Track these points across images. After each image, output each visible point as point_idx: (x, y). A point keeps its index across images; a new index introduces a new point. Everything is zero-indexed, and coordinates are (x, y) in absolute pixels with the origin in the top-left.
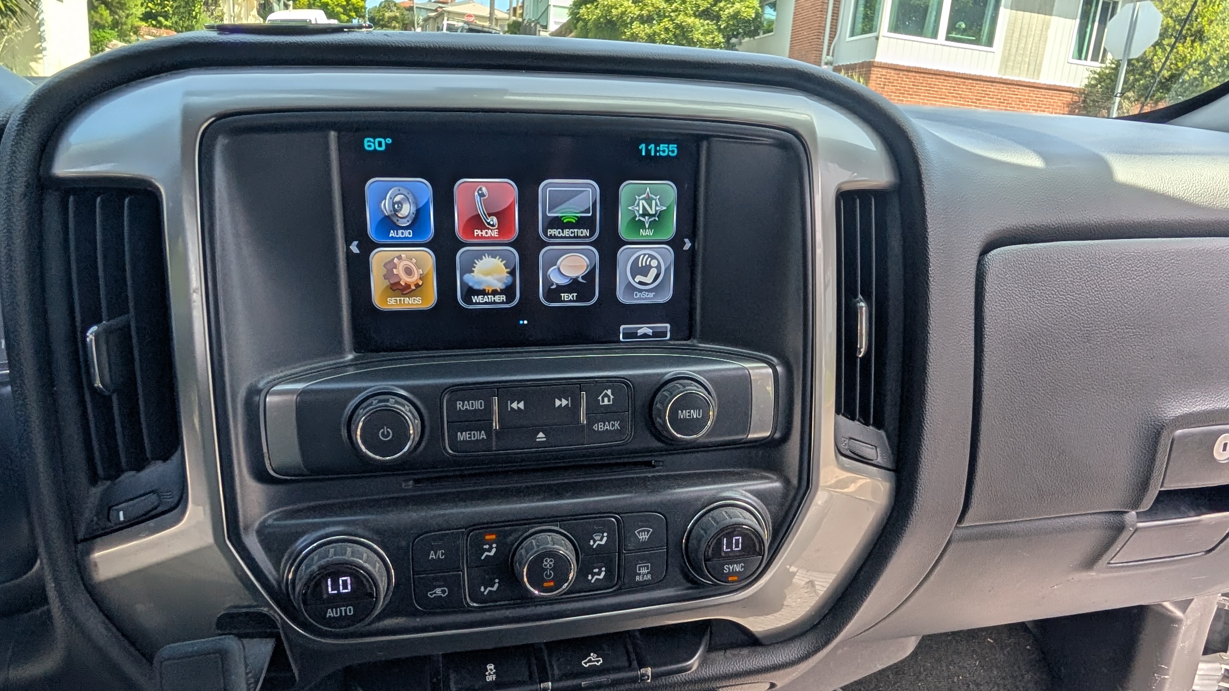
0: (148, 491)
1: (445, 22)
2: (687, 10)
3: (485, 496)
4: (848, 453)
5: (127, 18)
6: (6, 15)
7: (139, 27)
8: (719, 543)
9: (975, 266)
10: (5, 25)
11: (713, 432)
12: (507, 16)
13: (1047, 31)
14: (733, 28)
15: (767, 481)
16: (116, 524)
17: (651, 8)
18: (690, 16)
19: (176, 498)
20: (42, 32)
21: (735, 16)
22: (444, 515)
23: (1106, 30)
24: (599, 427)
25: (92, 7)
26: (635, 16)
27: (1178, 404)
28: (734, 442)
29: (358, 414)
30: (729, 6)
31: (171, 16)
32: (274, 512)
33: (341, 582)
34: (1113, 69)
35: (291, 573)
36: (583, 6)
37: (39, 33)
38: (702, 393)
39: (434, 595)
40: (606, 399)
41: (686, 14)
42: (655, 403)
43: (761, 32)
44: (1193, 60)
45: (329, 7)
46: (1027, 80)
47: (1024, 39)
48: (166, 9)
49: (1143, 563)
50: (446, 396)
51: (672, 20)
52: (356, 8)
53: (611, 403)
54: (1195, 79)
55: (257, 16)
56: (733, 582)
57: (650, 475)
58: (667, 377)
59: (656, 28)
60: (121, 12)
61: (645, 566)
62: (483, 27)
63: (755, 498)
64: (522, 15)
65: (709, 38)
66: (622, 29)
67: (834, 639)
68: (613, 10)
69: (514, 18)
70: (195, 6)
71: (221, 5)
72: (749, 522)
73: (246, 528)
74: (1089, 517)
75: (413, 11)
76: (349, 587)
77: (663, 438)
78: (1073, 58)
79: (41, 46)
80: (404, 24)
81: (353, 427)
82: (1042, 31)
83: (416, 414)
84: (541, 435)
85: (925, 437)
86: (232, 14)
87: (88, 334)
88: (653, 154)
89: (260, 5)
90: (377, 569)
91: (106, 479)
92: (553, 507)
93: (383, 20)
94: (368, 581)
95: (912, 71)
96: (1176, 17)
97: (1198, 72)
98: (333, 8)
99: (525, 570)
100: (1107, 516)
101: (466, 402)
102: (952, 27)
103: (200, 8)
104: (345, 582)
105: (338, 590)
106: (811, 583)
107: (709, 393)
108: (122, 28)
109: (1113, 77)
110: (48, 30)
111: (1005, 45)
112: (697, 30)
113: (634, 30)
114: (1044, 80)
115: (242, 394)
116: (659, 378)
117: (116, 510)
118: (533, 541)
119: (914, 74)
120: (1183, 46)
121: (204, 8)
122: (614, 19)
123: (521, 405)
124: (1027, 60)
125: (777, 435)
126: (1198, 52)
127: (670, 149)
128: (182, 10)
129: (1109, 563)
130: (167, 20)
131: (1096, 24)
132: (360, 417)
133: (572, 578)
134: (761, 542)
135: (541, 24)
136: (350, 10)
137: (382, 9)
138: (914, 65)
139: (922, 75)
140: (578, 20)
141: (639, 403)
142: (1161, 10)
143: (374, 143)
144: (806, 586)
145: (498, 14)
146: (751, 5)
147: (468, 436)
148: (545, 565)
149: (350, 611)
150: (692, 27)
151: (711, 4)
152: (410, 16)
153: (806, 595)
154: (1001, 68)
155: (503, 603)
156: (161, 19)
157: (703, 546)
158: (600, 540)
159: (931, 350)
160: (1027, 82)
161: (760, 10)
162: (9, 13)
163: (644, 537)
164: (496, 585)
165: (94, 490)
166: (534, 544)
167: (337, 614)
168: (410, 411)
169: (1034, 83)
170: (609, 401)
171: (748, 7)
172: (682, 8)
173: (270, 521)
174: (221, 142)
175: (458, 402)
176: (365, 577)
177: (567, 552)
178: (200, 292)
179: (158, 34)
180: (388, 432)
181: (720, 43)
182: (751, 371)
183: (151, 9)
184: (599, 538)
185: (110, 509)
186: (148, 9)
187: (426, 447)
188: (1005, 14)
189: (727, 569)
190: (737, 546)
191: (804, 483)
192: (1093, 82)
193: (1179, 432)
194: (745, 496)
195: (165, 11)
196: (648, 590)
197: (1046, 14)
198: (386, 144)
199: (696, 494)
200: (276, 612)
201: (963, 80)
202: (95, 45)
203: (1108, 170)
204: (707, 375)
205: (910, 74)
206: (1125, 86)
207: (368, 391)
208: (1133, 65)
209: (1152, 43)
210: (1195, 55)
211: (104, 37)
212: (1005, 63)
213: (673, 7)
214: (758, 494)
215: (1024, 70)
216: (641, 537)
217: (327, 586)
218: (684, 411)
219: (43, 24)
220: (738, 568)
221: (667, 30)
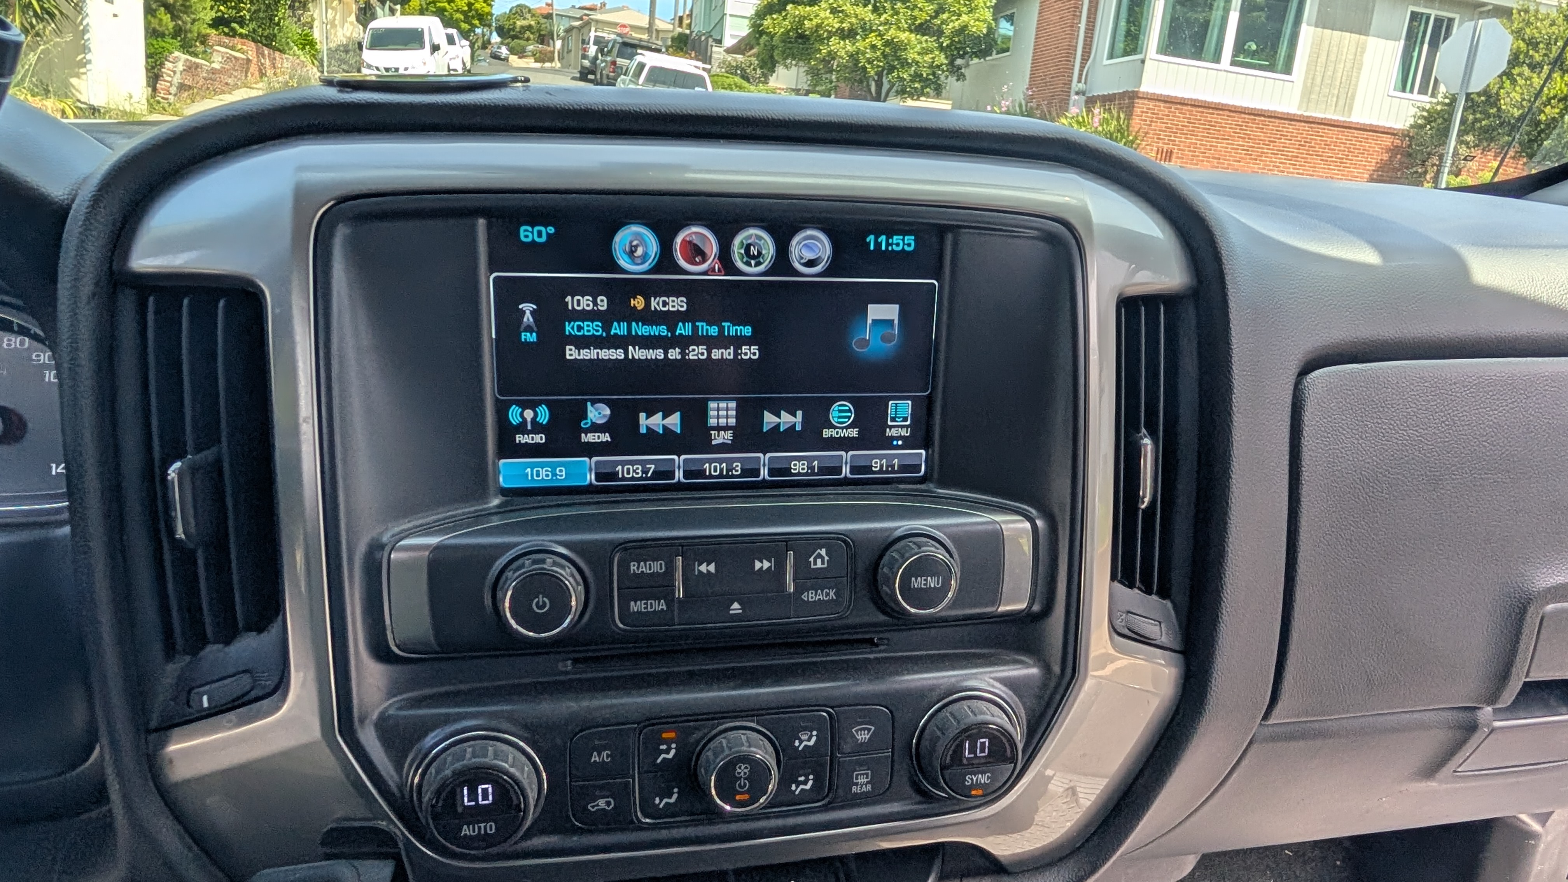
0: (240, 669)
1: (592, 34)
2: (901, 22)
3: (664, 682)
4: (1126, 632)
5: (192, 24)
6: (42, 20)
7: (208, 35)
8: (961, 746)
9: (1291, 392)
10: (41, 32)
11: (954, 604)
12: (671, 27)
13: (1361, 56)
14: (958, 46)
15: (1019, 666)
16: (198, 712)
17: (854, 20)
18: (904, 31)
19: (276, 680)
20: (86, 41)
21: (963, 28)
22: (611, 706)
23: (1438, 54)
24: (811, 596)
25: (149, 11)
26: (834, 30)
27: (1550, 571)
28: (979, 616)
29: (507, 579)
30: (953, 18)
31: (247, 22)
32: (395, 699)
33: (480, 791)
34: (1446, 104)
35: (418, 776)
36: (768, 17)
37: (83, 42)
38: (941, 554)
39: (596, 808)
40: (819, 561)
41: (899, 28)
42: (881, 566)
43: (994, 52)
44: (1552, 95)
45: (446, 13)
46: (1335, 117)
47: (1333, 65)
48: (242, 14)
49: (1500, 772)
50: (618, 555)
51: (881, 35)
52: (480, 14)
53: (826, 566)
54: (1554, 119)
55: (356, 23)
56: (976, 796)
57: (871, 656)
58: (898, 533)
59: (860, 45)
60: (185, 17)
61: (863, 774)
62: (641, 40)
63: (1004, 688)
64: (689, 26)
65: (928, 58)
66: (817, 45)
67: (1101, 866)
68: (806, 22)
69: (680, 30)
70: (277, 11)
71: (311, 9)
72: (999, 721)
73: (362, 721)
74: (1432, 713)
75: (552, 19)
76: (490, 798)
77: (889, 610)
78: (1395, 90)
79: (84, 58)
80: (540, 35)
81: (499, 594)
82: (1356, 55)
83: (578, 577)
84: (736, 605)
85: (1224, 612)
86: (325, 20)
87: (169, 472)
88: (883, 248)
89: (360, 9)
90: (525, 776)
91: (186, 653)
92: (748, 697)
93: (513, 30)
94: (513, 787)
95: (1187, 105)
96: (1529, 40)
97: (1557, 110)
98: (451, 15)
99: (713, 778)
100: (1455, 713)
101: (642, 563)
102: (1239, 48)
103: (284, 13)
104: (485, 791)
105: (477, 800)
106: (1072, 791)
107: (951, 556)
108: (186, 37)
109: (1446, 116)
110: (94, 38)
111: (1307, 72)
112: (913, 48)
113: (832, 48)
114: (1357, 117)
115: (361, 549)
116: (887, 534)
117: (198, 693)
118: (722, 740)
119: (1189, 108)
120: (1539, 78)
121: (289, 12)
122: (807, 33)
123: (712, 568)
124: (1336, 92)
125: (1036, 608)
126: (1558, 85)
127: (906, 242)
128: (261, 15)
129: (1455, 771)
130: (242, 27)
131: (1426, 47)
132: (509, 582)
133: (772, 790)
134: (1013, 745)
135: (714, 37)
136: (473, 17)
137: (512, 16)
138: (1189, 97)
139: (1200, 109)
140: (761, 33)
141: (861, 567)
142: (1509, 30)
143: (532, 233)
144: (1065, 795)
145: (660, 25)
146: (982, 18)
147: (643, 606)
148: (739, 773)
149: (491, 828)
150: (906, 45)
151: (931, 16)
152: (548, 25)
153: (1065, 806)
154: (1301, 102)
155: (683, 818)
156: (235, 25)
157: (940, 749)
158: (808, 740)
159: (1233, 500)
160: (1335, 121)
161: (994, 25)
162: (46, 16)
163: (863, 736)
164: (675, 796)
165: (170, 667)
166: (725, 745)
167: (474, 831)
168: (573, 576)
169: (1344, 122)
170: (823, 563)
171: (978, 20)
172: (893, 20)
173: (391, 712)
174: (341, 232)
175: (632, 564)
176: (509, 783)
177: (767, 757)
178: (311, 421)
179: (231, 44)
180: (544, 603)
181: (942, 65)
182: (1003, 526)
183: (223, 13)
184: (804, 737)
185: (189, 692)
186: (220, 14)
187: (591, 618)
188: (1307, 33)
189: (969, 780)
190: (982, 751)
191: (1069, 671)
192: (1419, 122)
193: (1550, 607)
194: (993, 686)
195: (241, 17)
196: (867, 804)
197: (1360, 34)
198: (548, 234)
199: (931, 682)
200: (396, 825)
201: (1252, 117)
202: (152, 57)
203: (1464, 270)
204: (948, 530)
205: (1185, 108)
206: (1463, 128)
207: (520, 547)
208: (1472, 100)
209: (1499, 72)
210: (1554, 88)
211: (163, 48)
212: (1307, 94)
213: (882, 19)
214: (1008, 683)
215: (1331, 105)
216: (859, 737)
217: (463, 796)
218: (919, 578)
219: (88, 31)
220: (983, 779)
221: (873, 47)
